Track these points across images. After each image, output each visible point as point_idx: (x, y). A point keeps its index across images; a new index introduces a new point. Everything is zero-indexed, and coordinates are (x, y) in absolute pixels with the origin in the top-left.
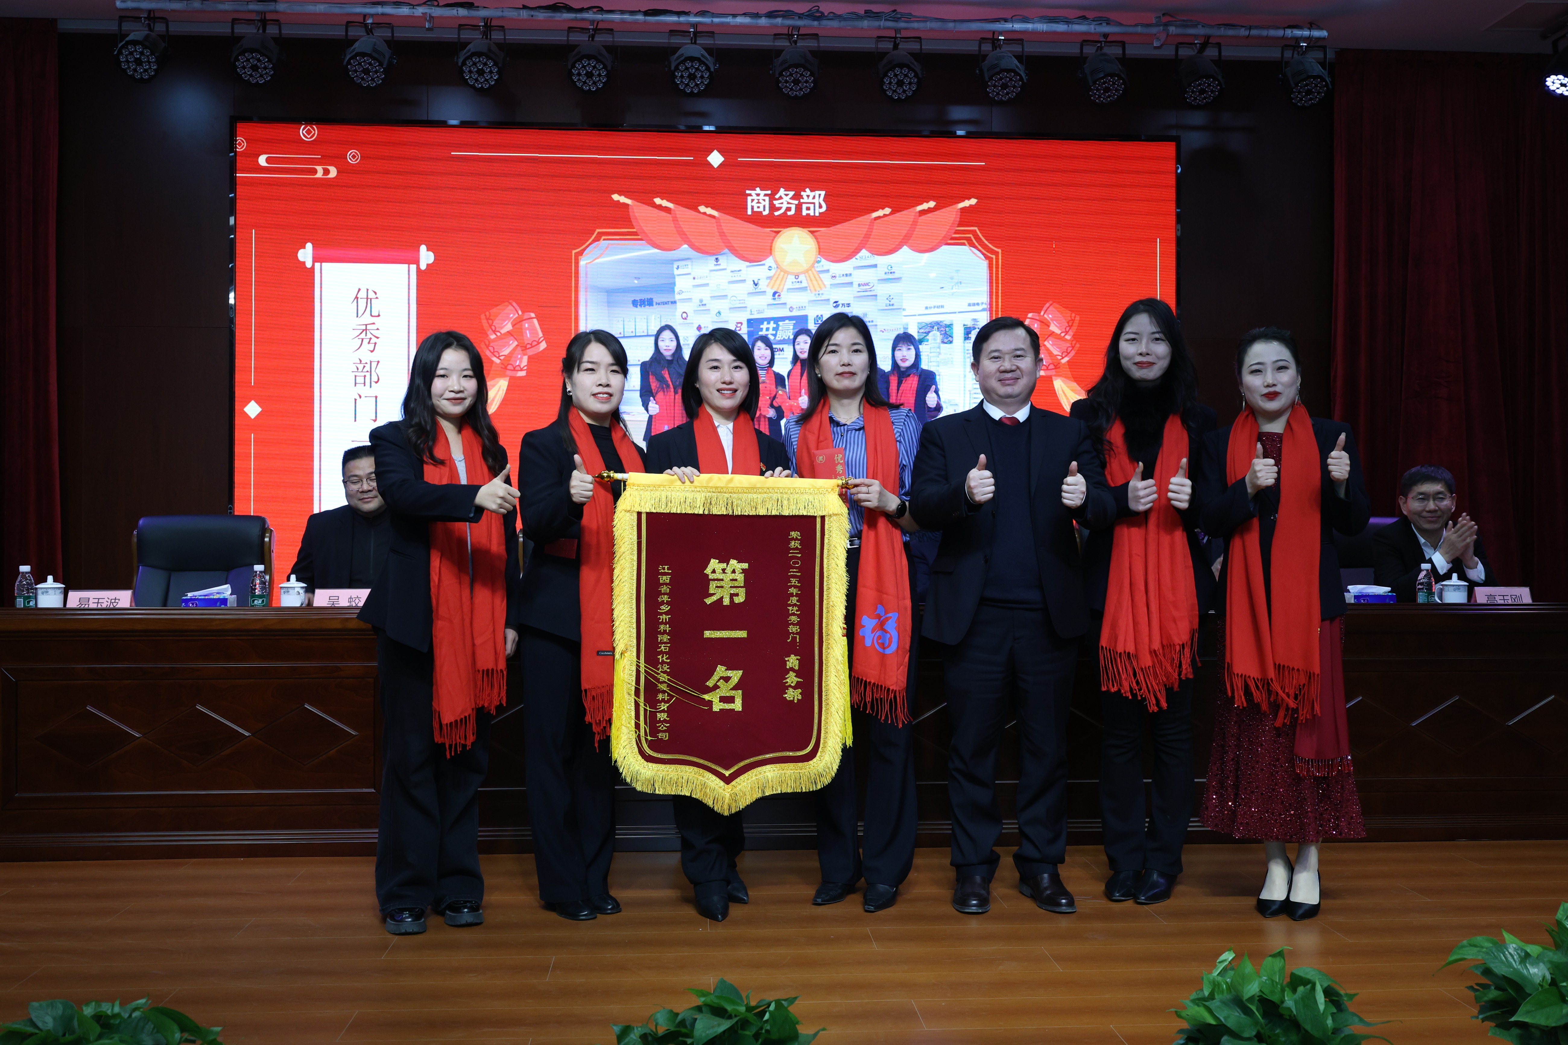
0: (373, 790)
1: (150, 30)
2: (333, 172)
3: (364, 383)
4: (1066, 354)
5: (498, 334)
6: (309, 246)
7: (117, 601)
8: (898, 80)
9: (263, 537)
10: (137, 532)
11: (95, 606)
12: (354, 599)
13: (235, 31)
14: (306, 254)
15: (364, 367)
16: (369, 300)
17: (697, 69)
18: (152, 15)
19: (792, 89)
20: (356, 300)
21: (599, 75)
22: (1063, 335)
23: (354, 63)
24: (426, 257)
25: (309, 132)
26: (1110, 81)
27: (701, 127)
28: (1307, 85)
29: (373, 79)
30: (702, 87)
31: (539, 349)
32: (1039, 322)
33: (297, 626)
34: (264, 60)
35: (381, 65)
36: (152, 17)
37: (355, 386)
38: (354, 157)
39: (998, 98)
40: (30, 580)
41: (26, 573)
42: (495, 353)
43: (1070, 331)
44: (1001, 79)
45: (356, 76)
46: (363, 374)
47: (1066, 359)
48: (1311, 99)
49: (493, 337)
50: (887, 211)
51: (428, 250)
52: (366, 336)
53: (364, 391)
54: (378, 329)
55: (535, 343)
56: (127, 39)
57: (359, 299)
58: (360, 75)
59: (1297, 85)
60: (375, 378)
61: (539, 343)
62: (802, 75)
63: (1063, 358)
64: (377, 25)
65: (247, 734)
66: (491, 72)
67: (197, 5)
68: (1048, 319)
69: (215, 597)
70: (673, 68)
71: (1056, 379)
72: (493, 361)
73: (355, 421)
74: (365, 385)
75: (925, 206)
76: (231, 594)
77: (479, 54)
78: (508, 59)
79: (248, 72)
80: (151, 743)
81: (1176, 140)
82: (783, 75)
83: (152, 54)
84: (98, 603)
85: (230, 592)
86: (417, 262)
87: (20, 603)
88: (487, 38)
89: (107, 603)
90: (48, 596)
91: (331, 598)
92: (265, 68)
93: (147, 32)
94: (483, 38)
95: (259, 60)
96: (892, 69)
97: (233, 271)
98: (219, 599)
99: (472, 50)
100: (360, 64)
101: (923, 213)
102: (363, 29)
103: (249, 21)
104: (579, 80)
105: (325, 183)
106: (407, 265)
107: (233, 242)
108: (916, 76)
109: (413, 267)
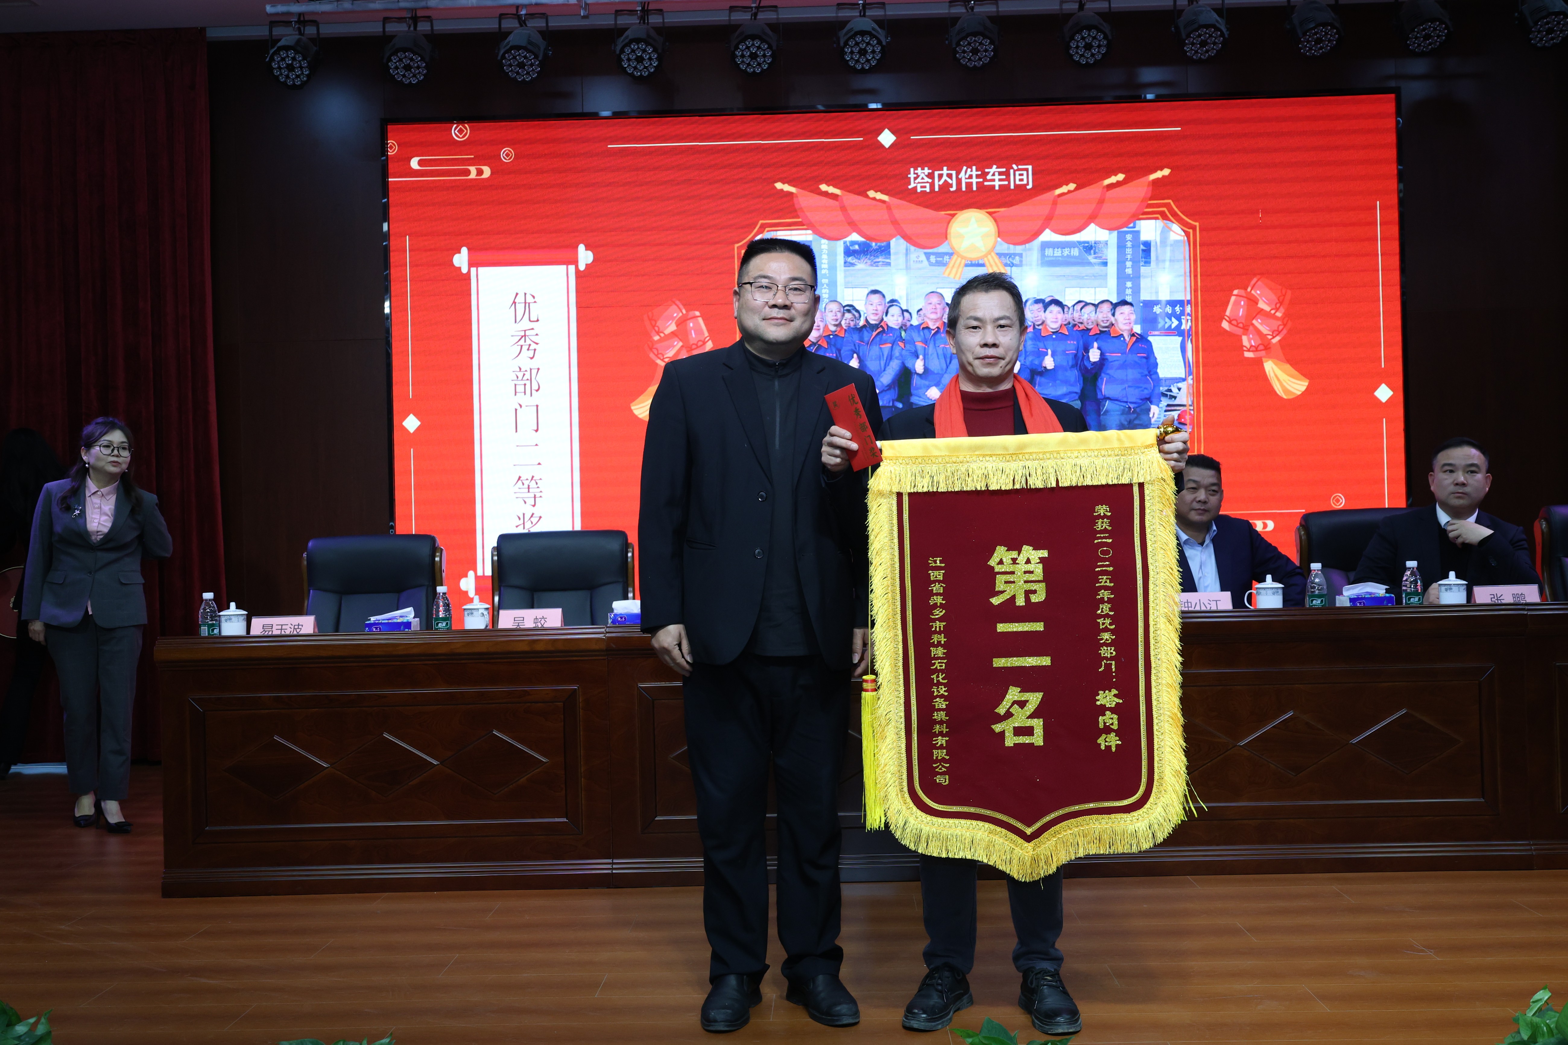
0: (565, 820)
1: (300, 34)
2: (487, 172)
3: (525, 392)
4: (1277, 333)
5: (662, 335)
6: (464, 250)
7: (300, 627)
8: (1086, 43)
9: (434, 556)
10: (307, 554)
11: (277, 632)
12: (539, 620)
13: (387, 30)
14: (461, 259)
15: (524, 375)
16: (527, 305)
17: (868, 44)
18: (302, 19)
19: (970, 60)
20: (514, 305)
21: (764, 56)
22: (1273, 312)
23: (509, 57)
24: (585, 256)
25: (461, 131)
26: (1322, 31)
27: (866, 105)
28: (1547, 23)
29: (528, 73)
30: (873, 62)
31: (705, 350)
32: (1245, 299)
33: (483, 649)
34: (417, 59)
35: (536, 57)
36: (303, 20)
37: (515, 395)
38: (507, 155)
39: (1197, 56)
40: (214, 607)
41: (210, 600)
42: (660, 356)
43: (1281, 307)
44: (1200, 36)
45: (511, 71)
46: (523, 382)
47: (1278, 338)
48: (1552, 39)
49: (656, 338)
50: (1072, 186)
51: (586, 250)
52: (525, 342)
53: (525, 400)
54: (537, 335)
55: (700, 343)
56: (279, 44)
57: (517, 304)
58: (515, 69)
59: (1536, 24)
60: (535, 387)
61: (704, 343)
62: (981, 44)
63: (1274, 337)
64: (531, 16)
65: (435, 762)
66: (650, 59)
67: (347, 5)
68: (1256, 295)
69: (398, 621)
70: (842, 44)
71: (1267, 361)
72: (657, 364)
73: (516, 431)
74: (525, 394)
75: (1113, 179)
76: (414, 618)
77: (638, 41)
78: (667, 44)
79: (401, 72)
80: (339, 773)
81: (1396, 91)
82: (960, 45)
83: (304, 59)
84: (281, 629)
85: (413, 615)
86: (575, 262)
87: (204, 631)
88: (644, 23)
89: (290, 630)
90: (232, 623)
91: (516, 619)
92: (418, 67)
93: (298, 37)
94: (640, 23)
95: (412, 59)
96: (1080, 31)
97: (387, 278)
98: (402, 623)
99: (631, 37)
100: (514, 58)
101: (1111, 186)
102: (516, 21)
103: (400, 20)
104: (743, 62)
105: (478, 185)
106: (565, 266)
107: (386, 250)
108: (1106, 37)
109: (572, 268)
